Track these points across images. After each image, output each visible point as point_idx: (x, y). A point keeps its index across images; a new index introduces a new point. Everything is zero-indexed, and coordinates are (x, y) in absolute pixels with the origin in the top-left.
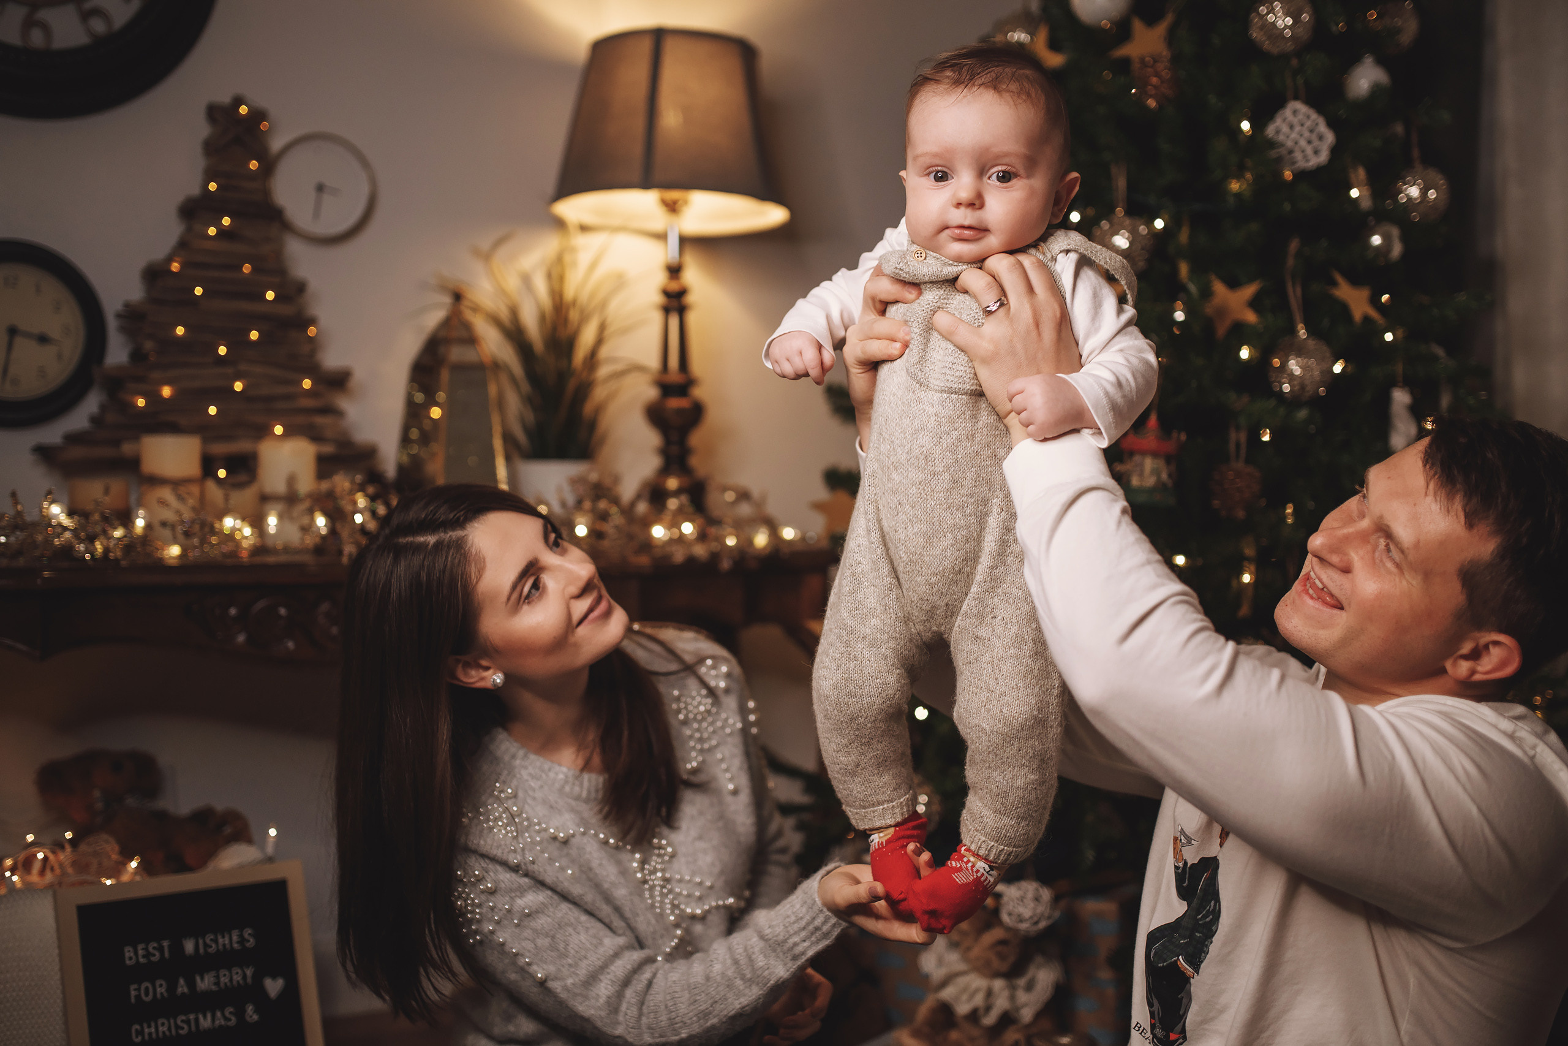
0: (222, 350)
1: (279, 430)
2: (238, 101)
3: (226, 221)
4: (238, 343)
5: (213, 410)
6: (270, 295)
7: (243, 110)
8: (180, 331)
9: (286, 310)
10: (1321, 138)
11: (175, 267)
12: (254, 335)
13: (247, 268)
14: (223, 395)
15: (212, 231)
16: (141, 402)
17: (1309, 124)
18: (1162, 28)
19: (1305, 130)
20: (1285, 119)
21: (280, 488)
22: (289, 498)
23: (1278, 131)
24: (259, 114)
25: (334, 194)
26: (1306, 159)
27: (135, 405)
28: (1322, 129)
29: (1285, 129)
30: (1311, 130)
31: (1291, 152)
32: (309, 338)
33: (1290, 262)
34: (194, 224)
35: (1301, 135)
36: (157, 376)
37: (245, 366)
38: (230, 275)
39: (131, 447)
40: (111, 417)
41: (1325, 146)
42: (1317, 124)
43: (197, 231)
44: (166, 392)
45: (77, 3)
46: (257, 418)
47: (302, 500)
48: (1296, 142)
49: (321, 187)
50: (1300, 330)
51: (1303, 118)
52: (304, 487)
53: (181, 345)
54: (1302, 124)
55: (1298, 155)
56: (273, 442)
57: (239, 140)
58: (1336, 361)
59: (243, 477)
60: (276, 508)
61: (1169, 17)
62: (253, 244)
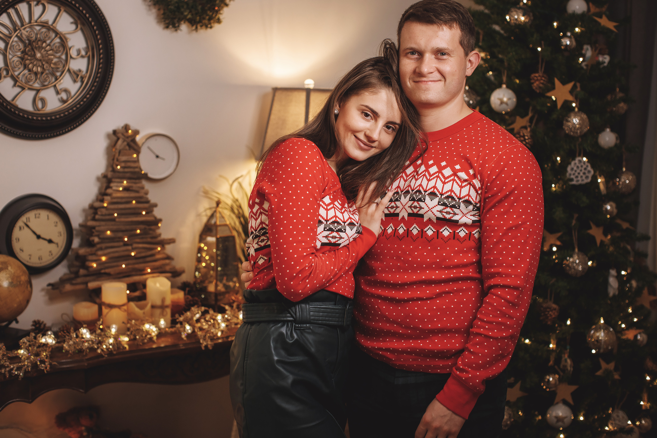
0: (126, 239)
1: (149, 270)
2: (126, 128)
3: (125, 182)
4: (132, 236)
5: (124, 266)
6: (144, 213)
7: (130, 132)
8: (109, 232)
9: (150, 218)
10: (589, 172)
11: (105, 205)
12: (138, 231)
13: (134, 202)
14: (127, 258)
15: (121, 189)
16: (95, 265)
17: (584, 166)
18: (527, 118)
19: (583, 169)
20: (575, 164)
21: (159, 303)
22: (163, 307)
23: (572, 169)
24: (136, 132)
25: (163, 159)
26: (583, 180)
27: (92, 267)
28: (589, 168)
29: (575, 168)
30: (585, 169)
31: (577, 177)
32: (159, 227)
33: (574, 222)
34: (112, 185)
35: (581, 170)
36: (100, 253)
37: (135, 245)
38: (128, 206)
39: (92, 285)
40: (82, 272)
41: (590, 176)
42: (587, 166)
43: (114, 188)
44: (104, 259)
45: (55, 86)
46: (141, 266)
47: (167, 307)
48: (579, 174)
49: (157, 157)
50: (576, 250)
51: (582, 164)
52: (168, 302)
53: (110, 239)
54: (582, 166)
55: (579, 178)
56: (147, 276)
57: (128, 145)
58: (589, 261)
59: (137, 294)
60: (158, 311)
61: (530, 115)
62: (137, 192)
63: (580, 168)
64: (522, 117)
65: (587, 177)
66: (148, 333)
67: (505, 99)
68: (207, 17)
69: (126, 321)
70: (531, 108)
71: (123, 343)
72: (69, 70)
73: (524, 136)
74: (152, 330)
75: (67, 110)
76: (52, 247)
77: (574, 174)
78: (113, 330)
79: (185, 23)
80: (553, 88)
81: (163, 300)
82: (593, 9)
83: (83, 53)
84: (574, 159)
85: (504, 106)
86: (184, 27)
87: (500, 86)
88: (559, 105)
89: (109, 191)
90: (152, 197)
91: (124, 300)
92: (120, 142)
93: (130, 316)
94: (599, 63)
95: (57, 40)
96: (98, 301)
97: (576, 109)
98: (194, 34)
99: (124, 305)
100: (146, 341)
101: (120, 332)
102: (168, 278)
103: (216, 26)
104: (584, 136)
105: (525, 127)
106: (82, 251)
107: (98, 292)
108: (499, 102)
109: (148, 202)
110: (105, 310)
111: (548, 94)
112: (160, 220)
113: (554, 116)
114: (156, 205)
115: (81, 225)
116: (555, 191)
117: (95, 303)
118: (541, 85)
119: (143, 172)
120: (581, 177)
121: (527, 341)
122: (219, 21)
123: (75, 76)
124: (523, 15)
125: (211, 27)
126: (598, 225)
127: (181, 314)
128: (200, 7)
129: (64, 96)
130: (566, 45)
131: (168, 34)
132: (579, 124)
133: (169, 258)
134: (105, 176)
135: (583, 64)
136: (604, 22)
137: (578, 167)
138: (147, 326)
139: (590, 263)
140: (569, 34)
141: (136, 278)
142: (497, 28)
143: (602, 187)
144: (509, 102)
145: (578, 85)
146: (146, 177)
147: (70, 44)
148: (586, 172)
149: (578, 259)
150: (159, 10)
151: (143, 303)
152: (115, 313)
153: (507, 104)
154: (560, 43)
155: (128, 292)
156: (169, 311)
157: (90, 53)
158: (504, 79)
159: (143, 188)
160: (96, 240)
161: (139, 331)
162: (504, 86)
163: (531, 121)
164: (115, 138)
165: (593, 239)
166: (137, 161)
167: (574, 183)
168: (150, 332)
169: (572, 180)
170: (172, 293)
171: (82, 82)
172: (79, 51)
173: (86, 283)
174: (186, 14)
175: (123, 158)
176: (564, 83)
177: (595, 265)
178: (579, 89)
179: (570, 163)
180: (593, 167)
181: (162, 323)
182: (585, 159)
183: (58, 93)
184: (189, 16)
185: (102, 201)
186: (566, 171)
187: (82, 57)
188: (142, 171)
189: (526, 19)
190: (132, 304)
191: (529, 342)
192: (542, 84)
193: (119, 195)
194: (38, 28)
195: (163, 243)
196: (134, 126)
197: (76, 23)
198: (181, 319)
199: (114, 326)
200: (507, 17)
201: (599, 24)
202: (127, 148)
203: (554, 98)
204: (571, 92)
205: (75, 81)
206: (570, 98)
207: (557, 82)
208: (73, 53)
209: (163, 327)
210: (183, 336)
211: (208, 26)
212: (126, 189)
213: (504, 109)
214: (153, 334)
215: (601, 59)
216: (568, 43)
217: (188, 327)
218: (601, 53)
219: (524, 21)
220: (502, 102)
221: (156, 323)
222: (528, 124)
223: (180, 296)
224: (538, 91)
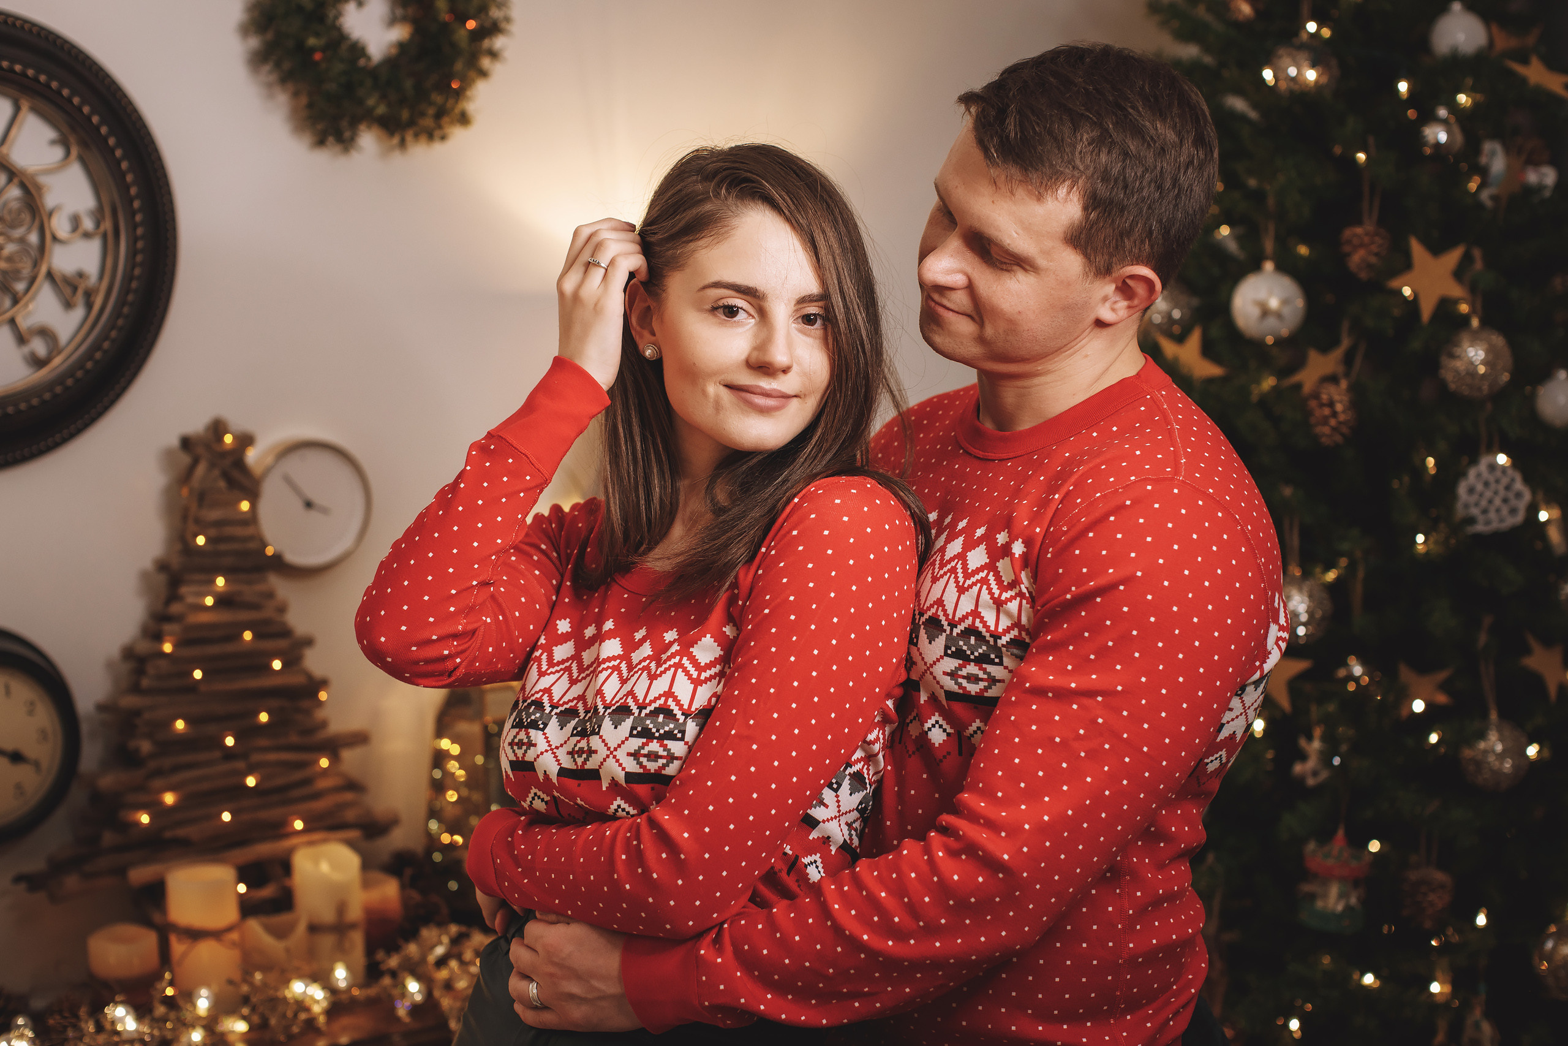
0: (230, 741)
1: (299, 825)
2: (218, 428)
3: (220, 581)
4: (248, 732)
5: (226, 817)
6: (277, 665)
7: (228, 439)
8: (180, 725)
9: (294, 680)
10: (1519, 495)
11: (168, 648)
12: (264, 717)
13: (248, 636)
14: (235, 794)
15: (209, 601)
16: (145, 819)
17: (1505, 481)
18: (1338, 353)
19: (1501, 488)
20: (1479, 475)
21: (328, 916)
22: (340, 928)
23: (1471, 490)
24: (246, 440)
25: (325, 511)
26: (1502, 520)
27: (138, 823)
28: (1519, 485)
29: (1480, 487)
30: (1508, 488)
31: (1485, 511)
32: (320, 704)
33: (1483, 639)
34: (184, 590)
35: (1496, 493)
36: (157, 783)
37: (256, 757)
38: (229, 648)
39: (139, 875)
40: (109, 838)
41: (1522, 505)
42: (1513, 480)
43: (191, 600)
44: (169, 798)
45: (12, 322)
46: (273, 814)
47: (353, 926)
48: (1490, 502)
49: (309, 505)
50: (1494, 716)
51: (1498, 473)
52: (355, 913)
53: (183, 743)
54: (1497, 481)
55: (1492, 515)
56: (294, 841)
57: (226, 476)
58: (1530, 744)
59: (267, 892)
60: (327, 941)
61: (1346, 343)
62: (255, 607)
63: (1493, 486)
64: (1325, 348)
65: (1513, 511)
66: (301, 1005)
67: (1274, 303)
68: (431, 111)
69: (237, 976)
70: (1345, 326)
71: (231, 1038)
72: (50, 275)
73: (1331, 404)
74: (312, 998)
75: (49, 386)
76: (23, 773)
77: (1477, 504)
78: (203, 1004)
79: (369, 127)
80: (1404, 265)
81: (341, 908)
82: (1503, 42)
83: (88, 224)
84: (1474, 461)
85: (1271, 322)
86: (368, 140)
87: (1255, 266)
88: (1427, 310)
89: (176, 608)
90: (298, 620)
91: (230, 914)
92: (201, 469)
93: (250, 961)
94: (1529, 191)
95: (15, 192)
96: (157, 917)
97: (1475, 322)
98: (398, 159)
99: (229, 929)
100: (295, 1029)
101: (223, 1007)
102: (351, 844)
103: (458, 135)
104: (1500, 396)
105: (1333, 379)
106: (107, 782)
107: (156, 893)
108: (1255, 312)
109: (286, 632)
110: (178, 947)
111: (1394, 284)
112: (323, 684)
113: (1416, 345)
114: (309, 642)
115: (101, 708)
116: (1427, 553)
117: (148, 923)
118: (1373, 260)
119: (270, 551)
120: (1498, 511)
121: (1369, 979)
122: (464, 119)
123: (68, 291)
124: (1313, 66)
125: (443, 138)
126: (1548, 642)
127: (393, 948)
128: (408, 84)
129: (39, 347)
130: (1438, 145)
131: (325, 160)
132: (1484, 362)
133: (353, 786)
134: (162, 566)
135: (1485, 196)
136: (1536, 73)
137: (1486, 484)
138: (298, 987)
139: (1532, 751)
140: (1442, 112)
141: (264, 849)
142: (1238, 104)
143: (1554, 535)
144: (1286, 311)
145: (1477, 253)
146: (278, 564)
147: (50, 200)
148: (1511, 495)
149: (1501, 739)
150: (296, 95)
151: (283, 918)
152: (206, 950)
153: (1278, 315)
154: (1418, 139)
155: (242, 888)
156: (357, 939)
157: (107, 225)
158: (1269, 245)
159: (270, 595)
160: (146, 747)
161: (276, 1002)
162: (1269, 266)
163: (1348, 359)
164: (185, 459)
165: (1536, 682)
166: (252, 519)
167: (1480, 528)
168: (308, 1002)
169: (1471, 520)
170: (366, 884)
171: (89, 306)
172: (75, 221)
173: (121, 871)
174: (371, 102)
175: (214, 515)
176: (1437, 249)
177: (1546, 754)
178: (1479, 265)
179: (1463, 474)
180: (1527, 480)
181: (341, 974)
182: (1502, 459)
183: (21, 339)
184: (381, 110)
185: (159, 638)
186: (1454, 496)
187: (87, 235)
188: (265, 545)
189: (1319, 76)
190: (254, 926)
191: (1375, 982)
192: (1376, 254)
193: (204, 618)
195: (333, 747)
196: (239, 420)
197: (63, 141)
198: (393, 962)
199: (204, 992)
200: (1268, 75)
201: (1524, 81)
202: (222, 484)
203: (1407, 291)
204: (1458, 274)
205: (68, 305)
206: (1455, 290)
207: (1417, 249)
208: (60, 225)
209: (342, 984)
210: (402, 1012)
211: (433, 133)
212: (224, 601)
213: (1270, 331)
214: (317, 1009)
215: (1532, 177)
216: (1443, 137)
217: (413, 987)
218: (1533, 161)
219: (1316, 82)
220: (1265, 312)
221: (322, 978)
222: (1340, 369)
223: (389, 890)
224: (1363, 275)
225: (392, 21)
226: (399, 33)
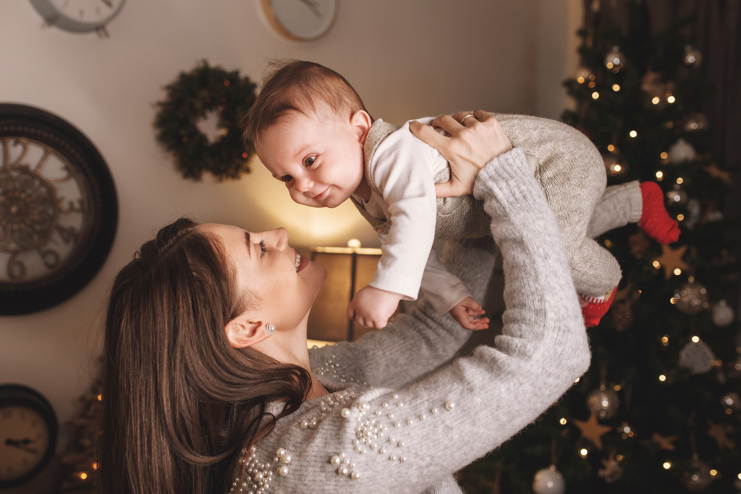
10: (708, 358)
16: (84, 476)
17: (702, 352)
18: (627, 290)
20: (691, 349)
23: (688, 355)
26: (701, 368)
27: (81, 478)
28: (708, 353)
29: (691, 353)
30: (704, 355)
33: (691, 421)
36: (90, 459)
40: (66, 485)
41: (709, 363)
44: (95, 466)
45: (40, 248)
50: (695, 456)
58: (712, 469)
61: (631, 286)
65: (705, 364)
68: (234, 166)
72: (58, 228)
79: (208, 171)
83: (77, 205)
84: (688, 341)
86: (207, 177)
88: (668, 273)
95: (43, 190)
97: (691, 280)
98: (219, 186)
103: (245, 178)
105: (623, 302)
106: (67, 459)
115: (68, 423)
118: (642, 251)
122: (248, 171)
123: (67, 235)
125: (239, 178)
126: (717, 423)
128: (225, 153)
129: (51, 260)
130: (675, 202)
131: (188, 184)
136: (714, 171)
139: (712, 472)
140: (676, 187)
145: (693, 250)
147: (60, 195)
148: (705, 358)
150: (175, 155)
157: (86, 207)
160: (87, 443)
163: (630, 294)
165: (714, 442)
171: (76, 242)
172: (71, 204)
174: (208, 160)
176: (674, 248)
177: (719, 474)
178: (694, 255)
179: (683, 347)
182: (696, 339)
183: (44, 255)
184: (212, 164)
185: (96, 393)
186: (678, 357)
187: (77, 211)
189: (621, 169)
194: (15, 174)
197: (67, 168)
204: (685, 258)
205: (66, 241)
206: (683, 266)
208: (65, 205)
211: (235, 176)
215: (710, 217)
216: (678, 198)
218: (710, 208)
222: (627, 297)
224: (638, 256)
225: (220, 126)
226: (223, 132)
